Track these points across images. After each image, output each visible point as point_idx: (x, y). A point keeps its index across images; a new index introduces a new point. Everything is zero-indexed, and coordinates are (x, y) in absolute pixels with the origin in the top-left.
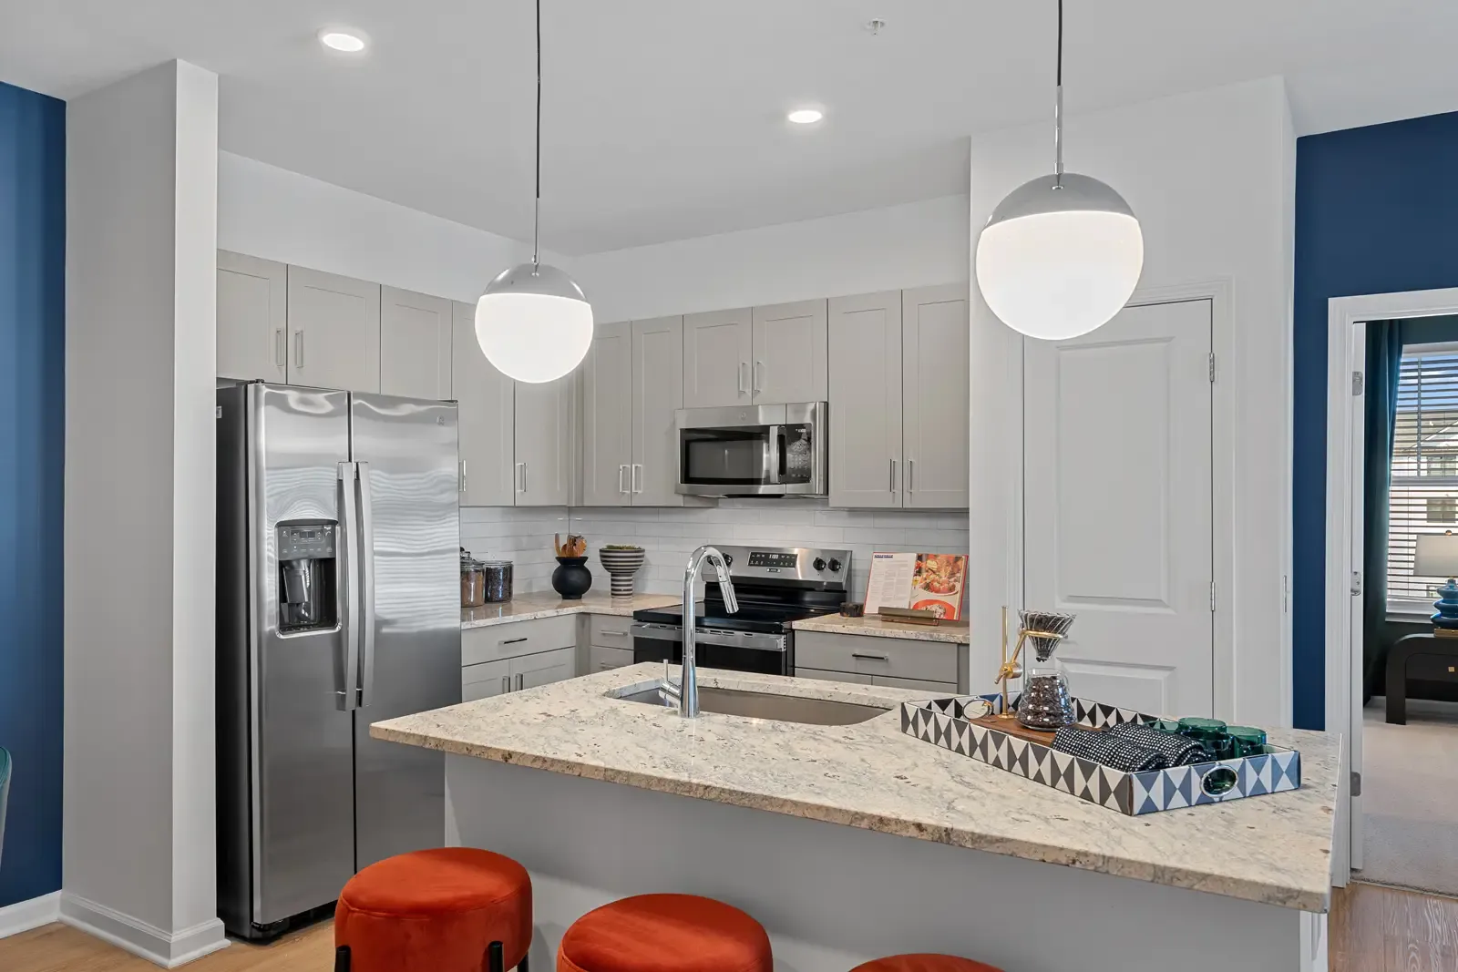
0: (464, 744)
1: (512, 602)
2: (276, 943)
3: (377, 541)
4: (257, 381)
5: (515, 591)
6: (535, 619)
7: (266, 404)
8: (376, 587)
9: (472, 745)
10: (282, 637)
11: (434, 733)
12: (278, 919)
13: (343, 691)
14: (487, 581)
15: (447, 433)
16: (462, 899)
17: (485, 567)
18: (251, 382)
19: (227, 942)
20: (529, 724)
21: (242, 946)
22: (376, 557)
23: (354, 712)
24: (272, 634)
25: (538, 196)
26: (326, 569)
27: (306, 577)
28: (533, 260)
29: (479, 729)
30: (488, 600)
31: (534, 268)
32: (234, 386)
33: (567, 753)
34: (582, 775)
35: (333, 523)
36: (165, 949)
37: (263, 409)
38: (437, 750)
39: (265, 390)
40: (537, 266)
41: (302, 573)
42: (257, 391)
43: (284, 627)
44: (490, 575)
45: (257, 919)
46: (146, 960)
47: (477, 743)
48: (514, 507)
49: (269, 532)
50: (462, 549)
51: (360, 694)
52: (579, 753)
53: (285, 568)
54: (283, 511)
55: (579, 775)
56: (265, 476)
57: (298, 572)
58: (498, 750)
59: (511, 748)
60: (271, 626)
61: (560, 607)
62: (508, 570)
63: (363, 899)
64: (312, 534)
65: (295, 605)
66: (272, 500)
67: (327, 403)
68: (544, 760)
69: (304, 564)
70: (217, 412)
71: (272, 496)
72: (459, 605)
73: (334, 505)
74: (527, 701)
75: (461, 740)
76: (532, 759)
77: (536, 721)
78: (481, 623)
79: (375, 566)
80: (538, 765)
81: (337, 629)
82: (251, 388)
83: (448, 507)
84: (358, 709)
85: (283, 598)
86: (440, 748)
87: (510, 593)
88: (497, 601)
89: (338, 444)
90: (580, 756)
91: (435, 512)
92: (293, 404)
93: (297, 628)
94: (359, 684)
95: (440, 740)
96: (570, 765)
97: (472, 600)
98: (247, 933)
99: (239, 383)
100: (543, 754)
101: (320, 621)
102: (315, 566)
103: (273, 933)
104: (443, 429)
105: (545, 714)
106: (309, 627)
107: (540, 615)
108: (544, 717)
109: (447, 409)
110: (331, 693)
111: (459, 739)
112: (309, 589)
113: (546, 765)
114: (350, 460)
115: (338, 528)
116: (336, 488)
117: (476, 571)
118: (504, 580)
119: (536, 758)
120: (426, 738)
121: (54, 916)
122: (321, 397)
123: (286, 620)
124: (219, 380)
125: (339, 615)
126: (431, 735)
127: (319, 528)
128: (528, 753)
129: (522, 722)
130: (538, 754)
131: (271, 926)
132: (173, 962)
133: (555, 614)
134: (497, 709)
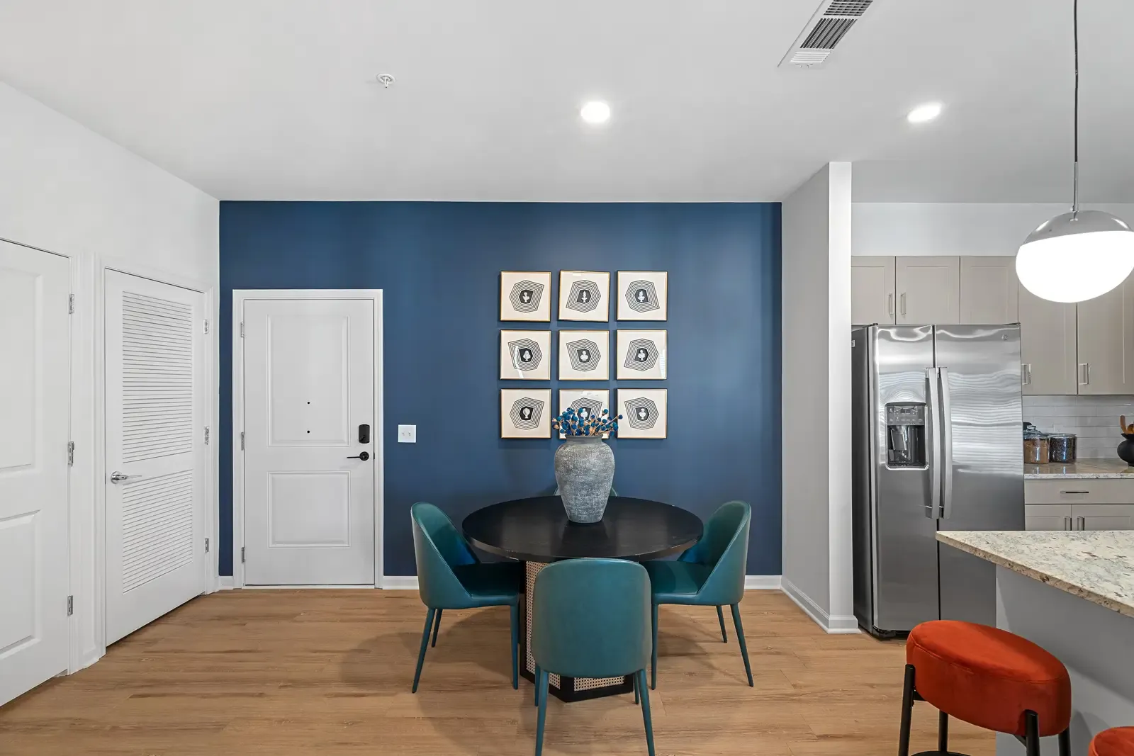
0: (1007, 560)
1: (1076, 464)
2: (888, 642)
3: (953, 416)
4: (874, 324)
5: (1078, 456)
6: (1097, 478)
7: (879, 337)
8: (953, 443)
9: (1013, 563)
10: (889, 469)
11: (983, 547)
12: (889, 629)
13: (931, 506)
14: (1051, 446)
15: (1012, 346)
16: (1001, 669)
17: (1049, 437)
18: (871, 325)
19: (859, 631)
20: (1070, 558)
21: (867, 636)
22: (953, 426)
23: (938, 520)
24: (883, 467)
25: (1076, 160)
26: (918, 432)
27: (905, 435)
28: (1072, 209)
29: (1023, 552)
30: (1051, 460)
31: (1073, 215)
32: (861, 329)
33: (1108, 590)
34: (1121, 612)
35: (923, 404)
36: (826, 622)
37: (877, 341)
38: (985, 560)
39: (879, 331)
40: (1075, 214)
41: (902, 433)
42: (874, 331)
43: (891, 464)
44: (1054, 443)
45: (876, 625)
46: (818, 625)
47: (1019, 562)
48: (1077, 395)
49: (881, 408)
50: (1026, 425)
51: (942, 510)
52: (1120, 593)
53: (892, 430)
54: (891, 396)
55: (1119, 611)
56: (879, 378)
57: (899, 432)
58: (1037, 572)
59: (1049, 573)
60: (883, 461)
61: (1125, 472)
62: (1072, 441)
63: (924, 640)
64: (909, 411)
65: (897, 452)
66: (883, 391)
67: (920, 332)
68: (1081, 590)
69: (904, 428)
70: (852, 344)
71: (883, 389)
72: (1022, 461)
73: (923, 393)
74: (1073, 540)
75: (1005, 557)
76: (1068, 586)
77: (1078, 557)
78: (1044, 476)
79: (952, 432)
80: (1075, 592)
81: (926, 468)
82: (870, 328)
83: (1014, 395)
84: (941, 519)
85: (890, 447)
86: (987, 559)
87: (1074, 458)
88: (1061, 462)
89: (927, 357)
90: (1120, 596)
91: (1003, 398)
92: (893, 336)
93: (900, 465)
94: (942, 503)
95: (987, 553)
96: (1107, 600)
97: (1038, 459)
98: (870, 630)
99: (864, 326)
100: (1079, 585)
101: (915, 462)
102: (911, 429)
103: (885, 635)
104: (1006, 343)
105: (1089, 553)
106: (907, 465)
107: (1102, 476)
108: (1087, 556)
109: (1011, 331)
110: (922, 506)
111: (1003, 556)
112: (907, 442)
113: (1082, 595)
114: (934, 366)
115: (926, 408)
116: (924, 384)
117: (1041, 440)
118: (1067, 447)
119: (1073, 587)
120: (976, 549)
121: (779, 587)
122: (917, 330)
123: (892, 459)
124: (853, 326)
125: (927, 459)
126: (980, 548)
127: (911, 407)
128: (1066, 580)
129: (1064, 556)
130: (1075, 584)
131: (884, 632)
132: (830, 631)
133: (1119, 477)
134: (1043, 541)
